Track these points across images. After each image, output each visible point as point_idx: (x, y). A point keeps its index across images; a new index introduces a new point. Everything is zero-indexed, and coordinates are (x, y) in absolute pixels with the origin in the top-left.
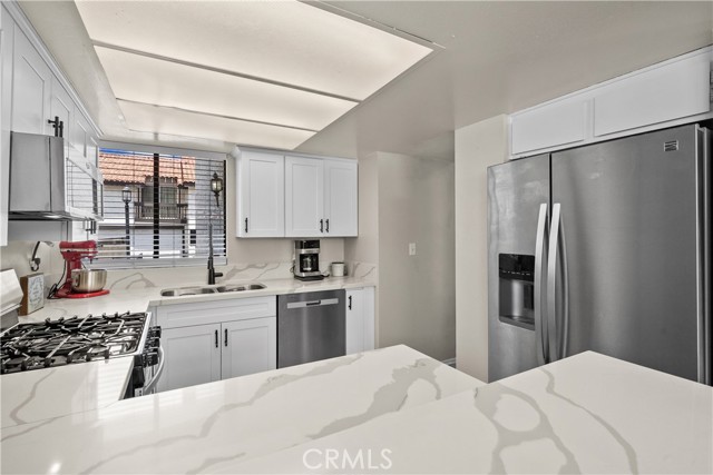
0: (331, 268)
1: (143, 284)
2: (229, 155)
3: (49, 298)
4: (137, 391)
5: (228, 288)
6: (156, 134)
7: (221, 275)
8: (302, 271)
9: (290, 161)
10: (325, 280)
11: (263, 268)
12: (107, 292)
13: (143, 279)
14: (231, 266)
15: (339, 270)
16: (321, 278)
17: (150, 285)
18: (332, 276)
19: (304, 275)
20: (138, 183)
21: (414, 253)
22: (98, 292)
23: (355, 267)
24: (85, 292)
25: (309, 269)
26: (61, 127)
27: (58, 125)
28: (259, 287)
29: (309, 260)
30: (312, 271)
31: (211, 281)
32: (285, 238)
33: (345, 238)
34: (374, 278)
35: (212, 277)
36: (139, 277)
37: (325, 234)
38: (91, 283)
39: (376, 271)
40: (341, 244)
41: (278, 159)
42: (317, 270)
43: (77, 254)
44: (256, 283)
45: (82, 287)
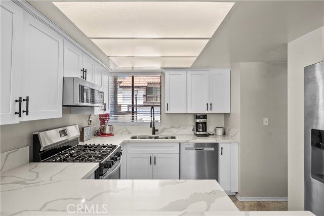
0: (215, 131)
1: (127, 132)
2: (162, 73)
3: (95, 136)
4: (100, 177)
5: (160, 137)
6: (133, 68)
7: (157, 130)
8: (197, 131)
9: (190, 73)
10: (210, 137)
11: (178, 128)
12: (113, 135)
13: (127, 130)
14: (163, 126)
15: (220, 132)
16: (207, 135)
17: (129, 133)
18: (216, 135)
19: (198, 133)
20: (144, 87)
21: (267, 124)
22: (110, 135)
23: (229, 131)
24: (105, 134)
25: (201, 130)
26: (86, 72)
27: (84, 71)
28: (174, 138)
29: (201, 125)
30: (203, 131)
31: (154, 133)
32: (187, 113)
33: (224, 113)
34: (238, 138)
35: (154, 131)
36: (126, 129)
37: (210, 111)
38: (107, 131)
39: (239, 134)
40: (223, 117)
41: (183, 73)
42: (206, 131)
43: (103, 119)
44: (173, 136)
45: (104, 132)
